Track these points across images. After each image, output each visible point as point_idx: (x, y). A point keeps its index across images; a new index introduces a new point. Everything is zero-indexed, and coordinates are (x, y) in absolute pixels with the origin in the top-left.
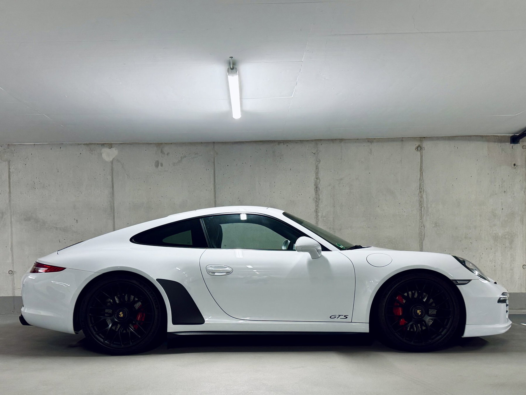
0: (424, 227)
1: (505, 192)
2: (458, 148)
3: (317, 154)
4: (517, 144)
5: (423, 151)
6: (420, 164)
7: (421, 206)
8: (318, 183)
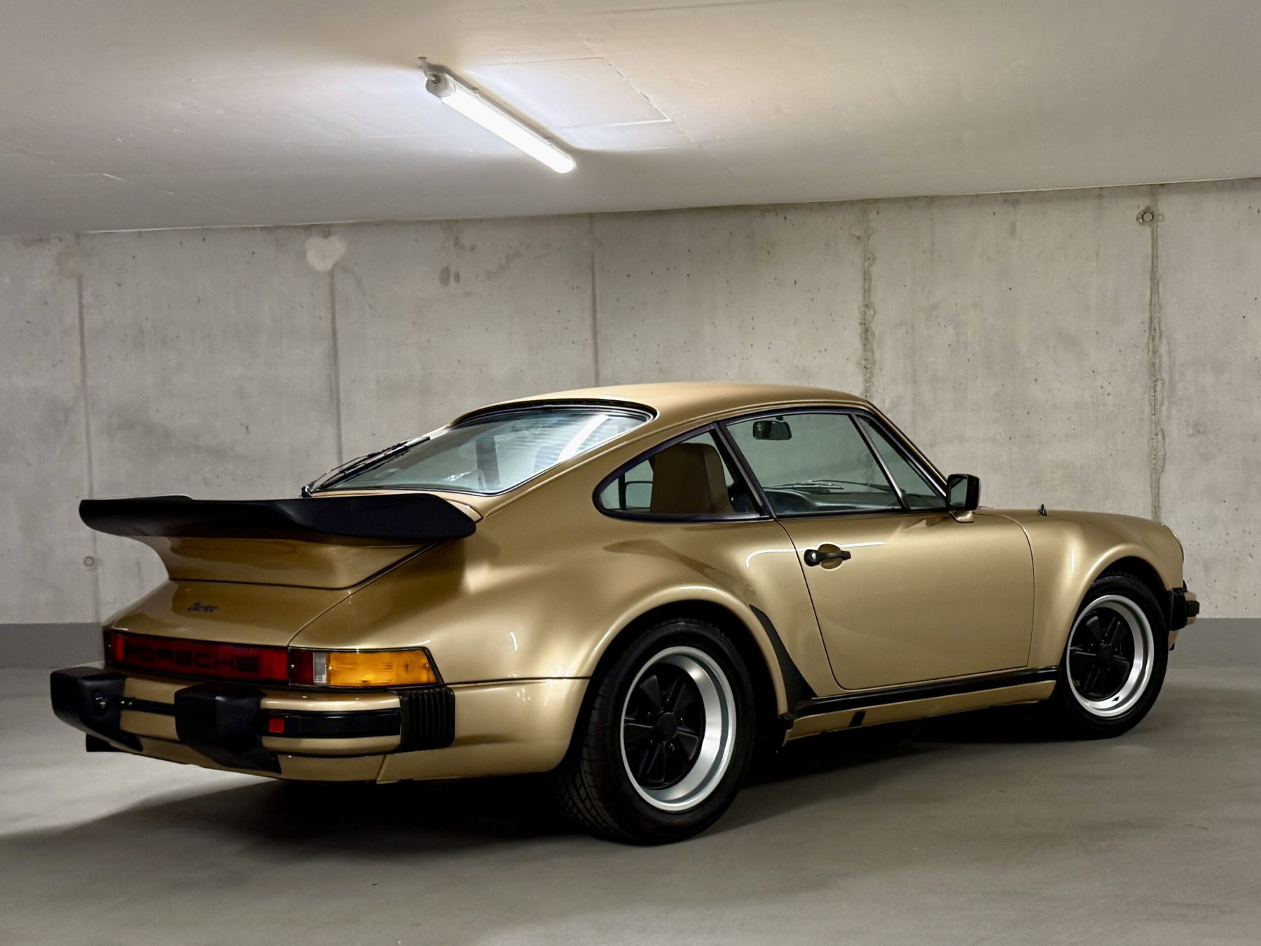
0: (1164, 437)
3: (866, 239)
5: (1160, 224)
6: (1151, 258)
7: (1155, 376)
8: (871, 318)
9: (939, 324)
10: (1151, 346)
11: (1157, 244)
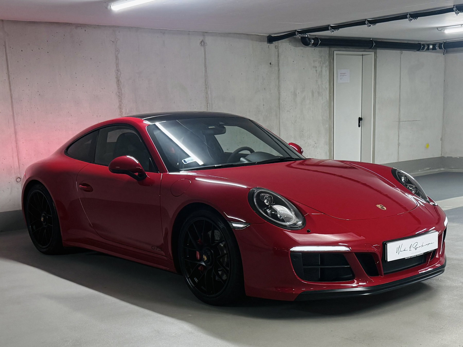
1: (265, 89)
3: (116, 42)
4: (272, 45)
5: (206, 46)
6: (204, 59)
7: (207, 102)
8: (120, 76)
9: (143, 80)
10: (206, 91)
11: (206, 54)
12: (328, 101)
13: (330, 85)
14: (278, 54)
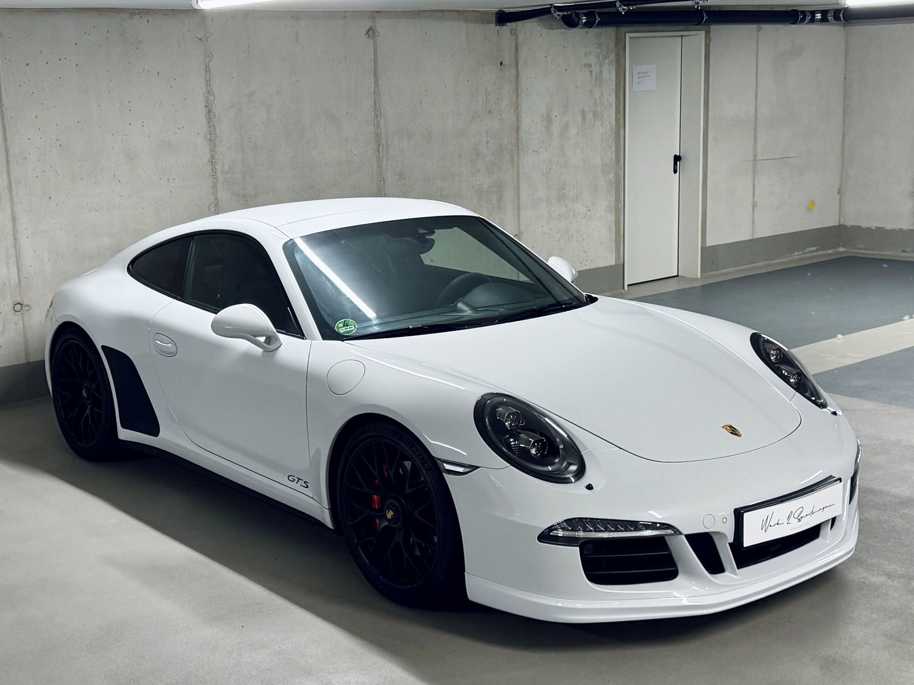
0: (384, 182)
1: (490, 111)
2: (426, 33)
3: (205, 40)
4: (505, 28)
5: (377, 38)
6: (373, 63)
7: (378, 142)
8: (212, 102)
9: (256, 107)
10: (376, 123)
11: (376, 53)
12: (614, 128)
13: (616, 97)
14: (517, 45)
